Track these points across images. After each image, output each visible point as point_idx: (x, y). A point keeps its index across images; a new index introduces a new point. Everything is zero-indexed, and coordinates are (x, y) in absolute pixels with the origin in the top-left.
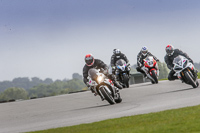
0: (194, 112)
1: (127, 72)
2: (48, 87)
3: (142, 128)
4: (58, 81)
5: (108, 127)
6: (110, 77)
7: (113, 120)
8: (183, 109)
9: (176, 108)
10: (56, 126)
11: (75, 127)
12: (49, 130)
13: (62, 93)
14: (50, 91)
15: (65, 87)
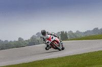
0: (81, 57)
2: (6, 44)
3: (54, 65)
5: (36, 65)
7: (39, 61)
11: (20, 64)
12: (7, 66)
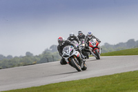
3: (74, 90)
4: (16, 57)
5: (51, 89)
7: (54, 84)
13: (19, 65)
14: (11, 64)
15: (21, 61)
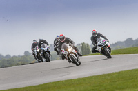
0: (109, 78)
1: (49, 52)
2: (8, 61)
5: (49, 88)
6: (76, 49)
8: (101, 76)
9: (96, 75)
10: (14, 87)
11: (26, 88)
12: (9, 90)
14: (10, 63)
